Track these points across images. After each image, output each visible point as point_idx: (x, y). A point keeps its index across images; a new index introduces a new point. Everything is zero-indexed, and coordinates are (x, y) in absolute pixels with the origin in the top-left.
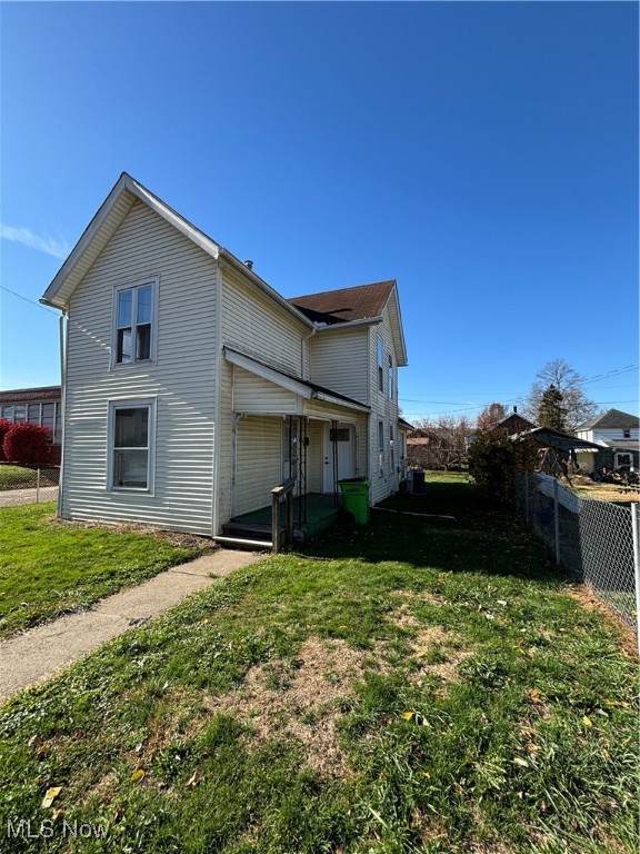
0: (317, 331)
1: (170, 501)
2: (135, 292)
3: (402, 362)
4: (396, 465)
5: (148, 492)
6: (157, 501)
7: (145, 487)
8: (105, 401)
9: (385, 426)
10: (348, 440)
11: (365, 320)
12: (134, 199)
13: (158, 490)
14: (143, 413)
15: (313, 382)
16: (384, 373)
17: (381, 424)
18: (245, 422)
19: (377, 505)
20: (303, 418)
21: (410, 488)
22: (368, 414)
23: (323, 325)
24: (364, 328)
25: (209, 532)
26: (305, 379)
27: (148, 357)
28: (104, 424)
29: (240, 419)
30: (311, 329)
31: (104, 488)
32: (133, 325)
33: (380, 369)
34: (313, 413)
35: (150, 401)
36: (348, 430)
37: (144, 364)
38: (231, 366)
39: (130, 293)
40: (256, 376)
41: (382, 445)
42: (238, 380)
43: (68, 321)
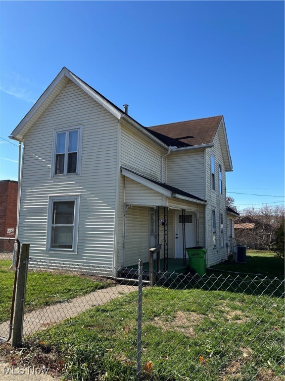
0: (170, 151)
1: (86, 256)
2: (67, 134)
3: (229, 169)
4: (225, 242)
5: (73, 251)
6: (79, 256)
7: (71, 248)
8: (47, 196)
9: (217, 214)
10: (191, 222)
11: (203, 145)
12: (68, 80)
13: (79, 250)
14: (71, 204)
15: (168, 184)
16: (216, 177)
17: (214, 212)
18: (130, 210)
19: (211, 267)
20: (165, 208)
21: (236, 258)
22: (204, 206)
23: (175, 148)
24: (202, 150)
25: (111, 275)
26: (163, 182)
27: (75, 172)
28: (46, 210)
29: (129, 208)
30: (167, 150)
31: (45, 249)
32: (66, 152)
33: (213, 175)
34: (172, 205)
35: (76, 197)
36: (191, 216)
37: (72, 175)
38: (124, 177)
39: (65, 134)
40: (139, 183)
41: (215, 227)
42: (128, 185)
43: (24, 149)
